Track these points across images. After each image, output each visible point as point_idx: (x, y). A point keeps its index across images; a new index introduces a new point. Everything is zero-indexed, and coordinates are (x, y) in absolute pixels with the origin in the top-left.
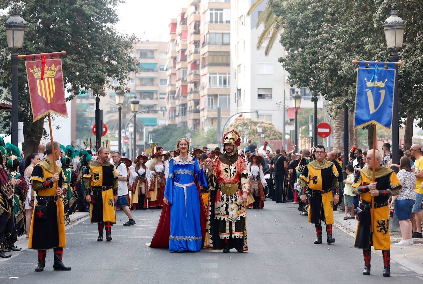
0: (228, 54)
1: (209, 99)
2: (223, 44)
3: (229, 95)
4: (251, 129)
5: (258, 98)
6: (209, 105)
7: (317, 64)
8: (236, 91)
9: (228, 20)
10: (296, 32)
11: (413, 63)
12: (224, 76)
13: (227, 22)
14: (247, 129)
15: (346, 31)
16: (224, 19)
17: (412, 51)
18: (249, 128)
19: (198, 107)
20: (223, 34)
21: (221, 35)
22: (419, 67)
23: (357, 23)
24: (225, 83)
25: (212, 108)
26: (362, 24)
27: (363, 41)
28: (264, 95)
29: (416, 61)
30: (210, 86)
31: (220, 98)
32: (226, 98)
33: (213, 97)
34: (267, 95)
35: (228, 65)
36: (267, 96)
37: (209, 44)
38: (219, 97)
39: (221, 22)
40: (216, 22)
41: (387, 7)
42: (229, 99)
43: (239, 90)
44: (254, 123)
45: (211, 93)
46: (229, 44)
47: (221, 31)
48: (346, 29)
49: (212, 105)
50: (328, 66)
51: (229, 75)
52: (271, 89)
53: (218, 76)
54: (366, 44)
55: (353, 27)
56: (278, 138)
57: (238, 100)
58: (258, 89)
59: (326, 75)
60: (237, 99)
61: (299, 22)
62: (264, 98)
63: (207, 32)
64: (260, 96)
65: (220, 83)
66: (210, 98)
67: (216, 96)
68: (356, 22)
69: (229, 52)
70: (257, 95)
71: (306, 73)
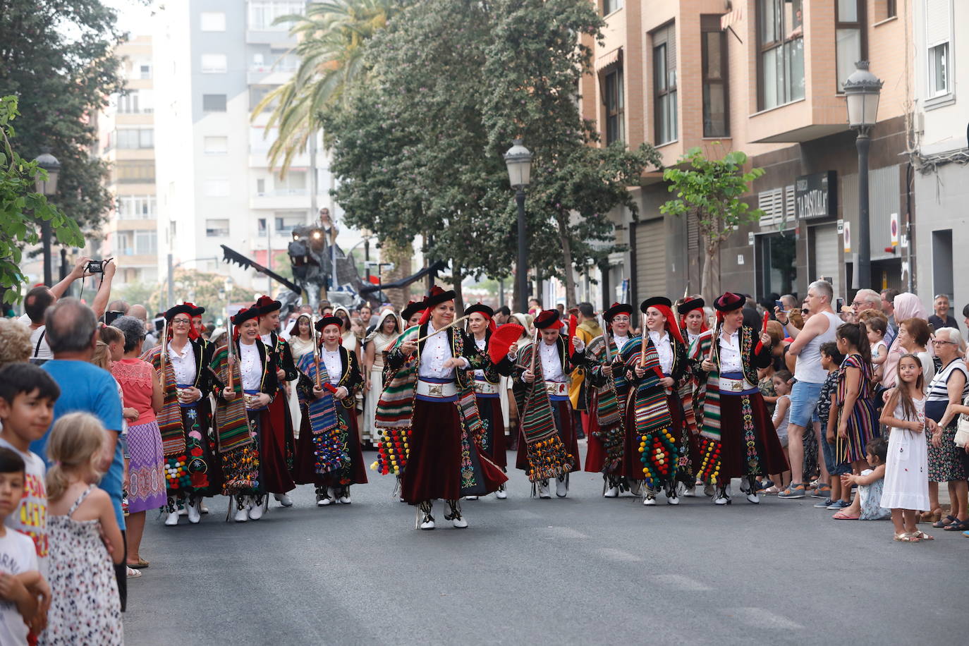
0: (151, 164)
1: (119, 238)
2: (141, 147)
3: (154, 231)
4: (197, 286)
5: (208, 235)
6: (119, 247)
7: (395, 200)
8: (168, 225)
9: (148, 107)
10: (356, 155)
11: (537, 201)
12: (144, 201)
13: (146, 111)
14: (192, 285)
15: (436, 157)
16: (141, 107)
17: (534, 186)
18: (195, 283)
19: (99, 252)
20: (139, 130)
21: (135, 134)
22: (544, 205)
23: (450, 146)
24: (145, 210)
25: (125, 252)
26: (457, 148)
27: (458, 169)
28: (216, 230)
29: (540, 199)
30: (121, 218)
31: (138, 237)
32: (147, 236)
33: (127, 236)
34: (221, 230)
35: (151, 181)
36: (222, 232)
37: (117, 147)
38: (136, 235)
39: (136, 111)
40: (128, 111)
41: (502, 131)
42: (154, 238)
43: (173, 223)
44: (202, 275)
45: (122, 228)
46: (151, 147)
47: (136, 127)
48: (435, 154)
49: (125, 247)
50: (410, 203)
51: (153, 199)
52: (227, 220)
53: (133, 200)
54: (462, 173)
55: (444, 151)
56: (242, 299)
57: (171, 240)
58: (207, 220)
59: (409, 215)
60: (169, 237)
61: (359, 142)
62: (216, 235)
63: (113, 129)
64: (210, 232)
65: (138, 212)
66: (122, 236)
67: (131, 233)
68: (448, 144)
69: (153, 161)
70: (205, 231)
71: (369, 211)
